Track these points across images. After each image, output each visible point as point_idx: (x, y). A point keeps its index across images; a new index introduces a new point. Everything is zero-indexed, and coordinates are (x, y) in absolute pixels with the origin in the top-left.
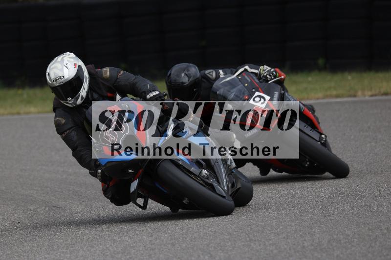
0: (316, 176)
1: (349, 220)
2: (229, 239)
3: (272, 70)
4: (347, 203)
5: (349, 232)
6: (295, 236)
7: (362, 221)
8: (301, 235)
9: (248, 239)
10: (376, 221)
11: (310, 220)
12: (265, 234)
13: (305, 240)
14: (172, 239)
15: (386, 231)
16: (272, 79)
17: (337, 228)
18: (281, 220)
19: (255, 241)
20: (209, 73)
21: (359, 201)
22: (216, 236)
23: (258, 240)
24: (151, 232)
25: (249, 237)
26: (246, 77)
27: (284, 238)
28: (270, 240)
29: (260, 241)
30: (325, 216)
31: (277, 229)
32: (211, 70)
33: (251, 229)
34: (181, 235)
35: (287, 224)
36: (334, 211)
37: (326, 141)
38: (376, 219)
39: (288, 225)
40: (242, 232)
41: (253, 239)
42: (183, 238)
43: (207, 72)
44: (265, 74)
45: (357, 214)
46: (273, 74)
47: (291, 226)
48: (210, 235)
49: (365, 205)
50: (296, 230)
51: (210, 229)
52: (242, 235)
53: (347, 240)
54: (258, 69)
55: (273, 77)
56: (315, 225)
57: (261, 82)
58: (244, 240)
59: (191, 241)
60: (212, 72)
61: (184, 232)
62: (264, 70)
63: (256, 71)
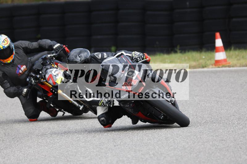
0: (168, 125)
1: (129, 148)
2: (54, 160)
3: (141, 54)
4: (129, 138)
5: (129, 156)
6: (96, 158)
7: (137, 149)
8: (99, 158)
9: (66, 160)
10: (146, 149)
11: (105, 148)
12: (77, 157)
13: (102, 161)
14: (17, 160)
15: (152, 155)
16: (140, 60)
17: (122, 154)
18: (87, 148)
19: (70, 161)
20: (96, 55)
21: (136, 137)
22: (46, 158)
23: (72, 161)
24: (4, 156)
25: (67, 159)
26: (123, 58)
27: (89, 159)
28: (80, 161)
29: (74, 161)
30: (115, 146)
31: (84, 154)
32: (98, 53)
33: (68, 154)
34: (24, 158)
35: (91, 150)
36: (120, 143)
37: (175, 102)
38: (146, 148)
39: (91, 152)
40: (62, 156)
41: (70, 160)
42: (25, 159)
43: (96, 54)
44: (136, 57)
45: (135, 144)
46: (141, 57)
47: (93, 152)
48: (42, 158)
49: (140, 139)
50: (96, 155)
51: (42, 154)
52: (62, 157)
53: (128, 161)
54: (131, 54)
55: (141, 59)
56: (109, 151)
57: (133, 62)
58: (63, 161)
59: (30, 161)
60: (99, 54)
61: (26, 155)
62: (135, 54)
63: (130, 55)
